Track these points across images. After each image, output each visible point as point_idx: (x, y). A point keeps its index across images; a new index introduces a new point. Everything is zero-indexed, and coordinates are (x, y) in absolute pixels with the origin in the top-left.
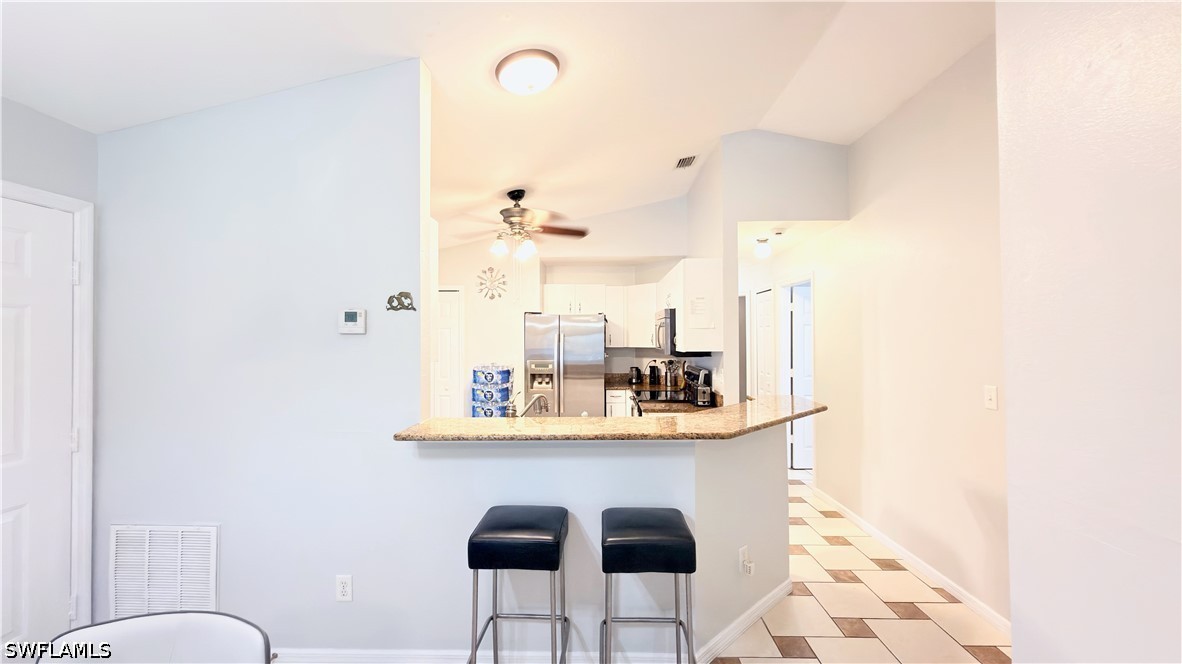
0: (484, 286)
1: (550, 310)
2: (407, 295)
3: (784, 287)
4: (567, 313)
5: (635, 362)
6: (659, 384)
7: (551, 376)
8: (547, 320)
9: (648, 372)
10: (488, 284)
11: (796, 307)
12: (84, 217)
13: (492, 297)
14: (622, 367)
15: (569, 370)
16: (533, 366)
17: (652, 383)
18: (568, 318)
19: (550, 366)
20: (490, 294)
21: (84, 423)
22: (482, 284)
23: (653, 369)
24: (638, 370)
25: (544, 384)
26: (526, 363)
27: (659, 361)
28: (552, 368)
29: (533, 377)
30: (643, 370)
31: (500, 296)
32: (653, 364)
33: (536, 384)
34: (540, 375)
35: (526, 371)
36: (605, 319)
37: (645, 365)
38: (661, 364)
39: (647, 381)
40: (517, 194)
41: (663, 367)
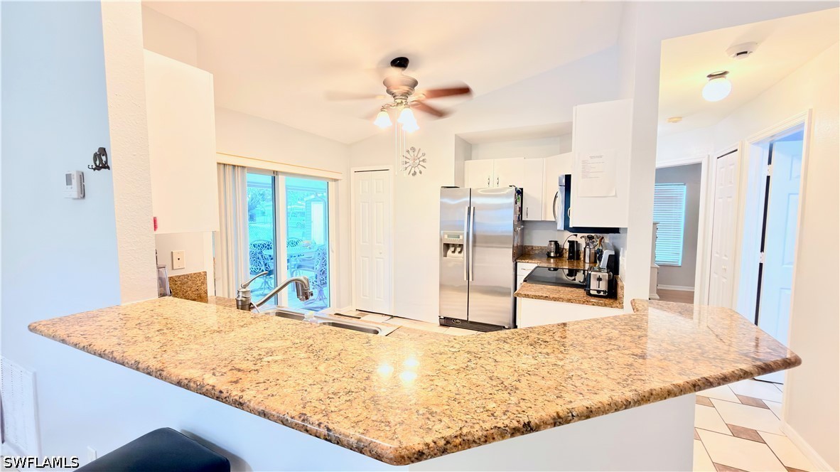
0: (408, 165)
3: (757, 143)
4: (486, 187)
5: (555, 236)
6: (578, 258)
7: (461, 246)
9: (567, 246)
10: (411, 162)
11: (775, 171)
13: (415, 174)
14: (540, 240)
15: (478, 240)
16: (446, 236)
17: (570, 258)
19: (461, 237)
20: (412, 172)
22: (406, 163)
23: (572, 243)
24: (556, 243)
25: (456, 254)
26: (440, 233)
27: (580, 235)
28: (462, 239)
29: (447, 247)
30: (560, 243)
31: (421, 173)
32: (571, 239)
33: (449, 252)
34: (453, 245)
35: (441, 240)
36: (520, 192)
37: (565, 239)
38: (581, 239)
39: (567, 255)
40: (401, 62)
41: (582, 242)
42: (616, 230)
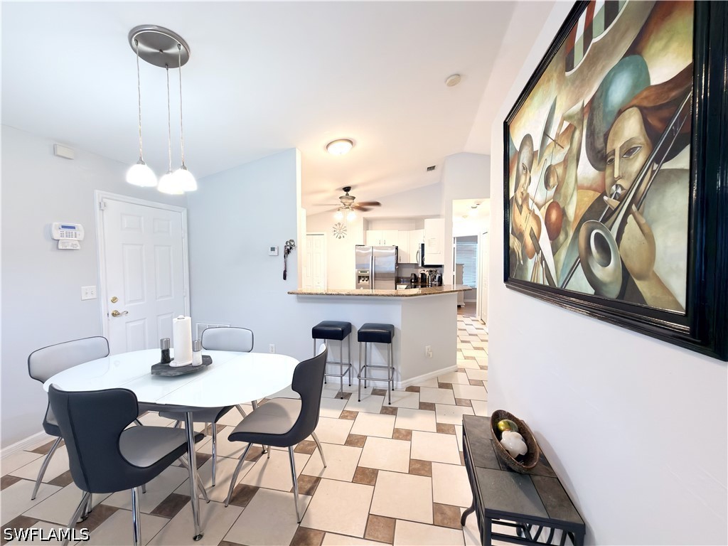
1: (370, 243)
2: (293, 241)
4: (378, 245)
5: (414, 271)
6: (426, 282)
7: (368, 277)
8: (368, 249)
9: (420, 276)
10: (338, 231)
12: (184, 214)
13: (340, 238)
14: (407, 273)
15: (377, 276)
16: (360, 272)
17: (422, 282)
18: (377, 248)
20: (339, 236)
21: (187, 287)
22: (335, 231)
24: (415, 275)
25: (365, 281)
26: (356, 270)
27: (426, 270)
28: (369, 273)
29: (360, 278)
30: (418, 275)
31: (344, 237)
32: (423, 272)
33: (361, 281)
34: (363, 277)
35: (356, 274)
36: (397, 248)
37: (419, 272)
38: (426, 272)
39: (420, 281)
40: (347, 189)
41: (427, 274)
42: (441, 266)
